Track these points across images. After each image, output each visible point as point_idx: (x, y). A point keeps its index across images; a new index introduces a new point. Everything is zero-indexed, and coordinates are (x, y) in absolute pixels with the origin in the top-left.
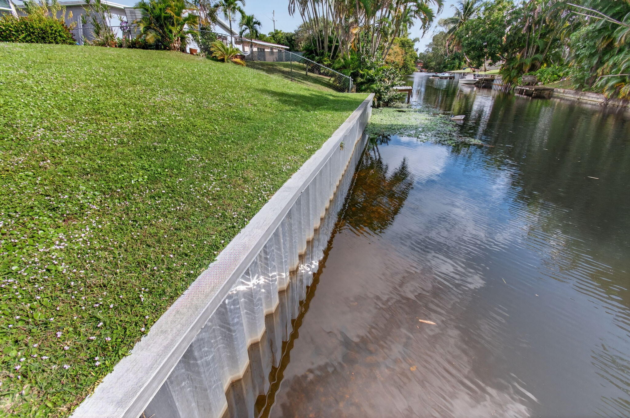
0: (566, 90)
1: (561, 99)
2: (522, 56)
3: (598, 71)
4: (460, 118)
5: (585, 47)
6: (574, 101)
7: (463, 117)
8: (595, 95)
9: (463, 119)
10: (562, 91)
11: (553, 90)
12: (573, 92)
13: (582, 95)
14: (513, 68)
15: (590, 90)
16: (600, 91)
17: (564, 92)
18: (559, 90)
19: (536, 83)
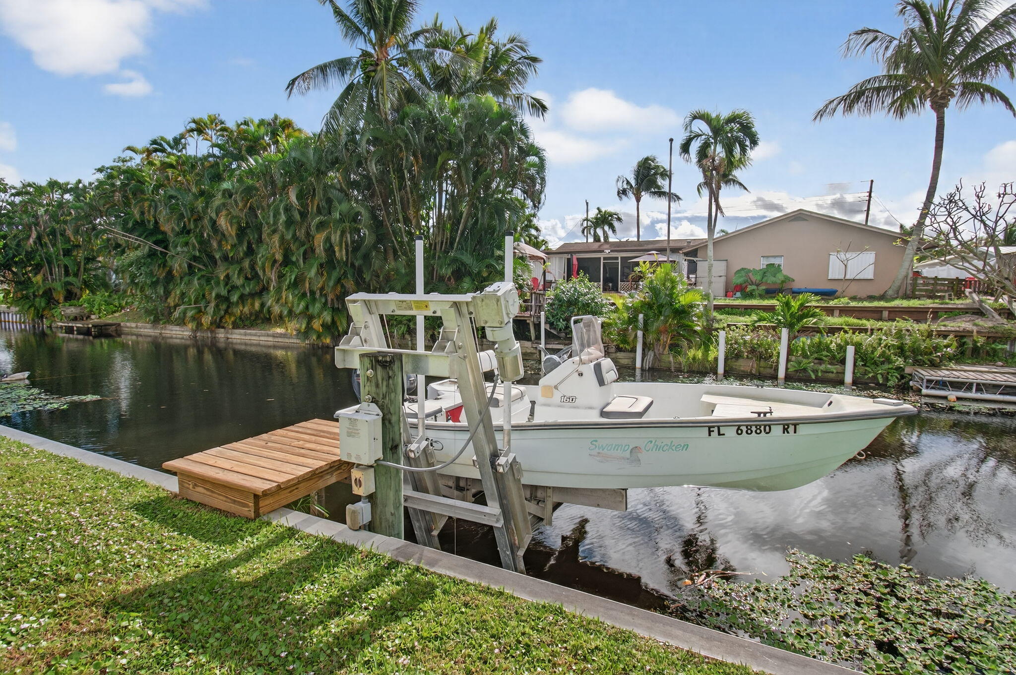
0: (140, 324)
1: (138, 335)
2: (45, 279)
3: (169, 300)
4: (22, 377)
5: (141, 274)
6: (156, 337)
7: (26, 374)
8: (177, 328)
9: (28, 378)
10: (134, 325)
11: (119, 325)
12: (149, 326)
13: (162, 328)
14: (35, 296)
15: (169, 321)
16: (181, 322)
17: (137, 327)
18: (128, 324)
19: (88, 317)
